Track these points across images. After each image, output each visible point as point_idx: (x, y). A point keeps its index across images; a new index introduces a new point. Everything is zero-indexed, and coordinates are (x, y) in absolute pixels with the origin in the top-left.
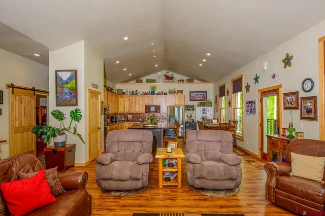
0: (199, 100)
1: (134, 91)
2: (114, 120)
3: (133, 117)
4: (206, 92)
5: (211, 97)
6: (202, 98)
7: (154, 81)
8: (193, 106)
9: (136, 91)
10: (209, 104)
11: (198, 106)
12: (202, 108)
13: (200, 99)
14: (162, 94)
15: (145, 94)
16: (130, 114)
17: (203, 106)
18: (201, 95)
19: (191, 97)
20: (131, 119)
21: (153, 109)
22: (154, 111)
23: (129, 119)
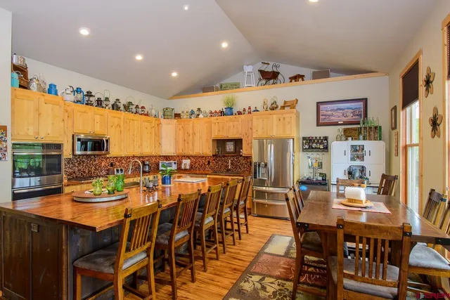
0: (345, 124)
1: (195, 110)
4: (365, 101)
5: (378, 115)
6: (350, 117)
7: (236, 86)
8: (326, 138)
9: (199, 109)
10: (374, 132)
11: (338, 138)
12: (351, 142)
13: (345, 119)
14: (249, 113)
15: (213, 114)
16: (187, 157)
17: (352, 139)
18: (348, 109)
19: (321, 117)
20: (188, 167)
21: (230, 147)
22: (232, 150)
23: (183, 167)
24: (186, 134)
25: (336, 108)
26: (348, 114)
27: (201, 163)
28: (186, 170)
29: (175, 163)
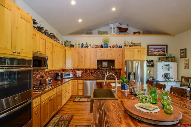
0: (159, 55)
2: (59, 78)
3: (82, 74)
4: (167, 46)
5: (174, 52)
6: (161, 52)
7: (106, 33)
8: (152, 61)
9: (87, 43)
10: (173, 59)
11: (159, 61)
13: (159, 53)
14: (117, 47)
15: (96, 46)
16: (79, 70)
17: (164, 62)
18: (160, 48)
19: (149, 51)
20: (80, 76)
21: (105, 64)
22: (106, 66)
23: (77, 76)
24: (80, 57)
25: (155, 48)
26: (160, 51)
27: (87, 73)
28: (79, 77)
29: (72, 74)
